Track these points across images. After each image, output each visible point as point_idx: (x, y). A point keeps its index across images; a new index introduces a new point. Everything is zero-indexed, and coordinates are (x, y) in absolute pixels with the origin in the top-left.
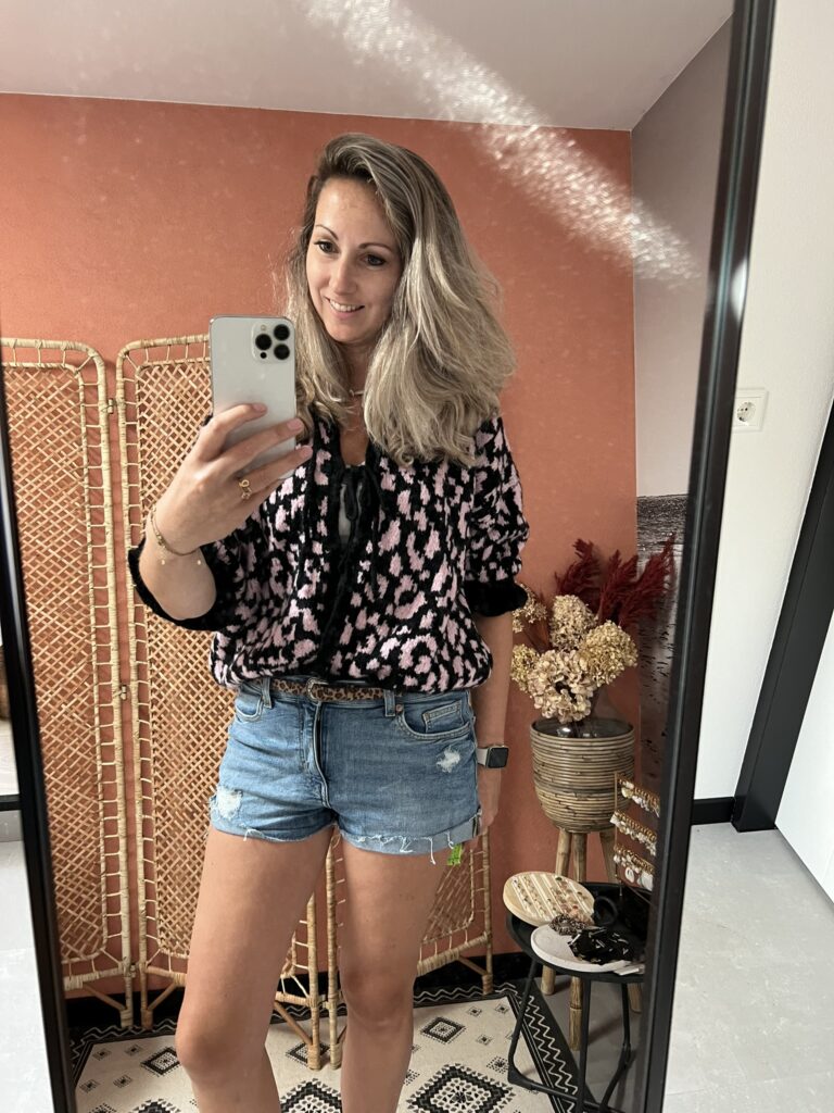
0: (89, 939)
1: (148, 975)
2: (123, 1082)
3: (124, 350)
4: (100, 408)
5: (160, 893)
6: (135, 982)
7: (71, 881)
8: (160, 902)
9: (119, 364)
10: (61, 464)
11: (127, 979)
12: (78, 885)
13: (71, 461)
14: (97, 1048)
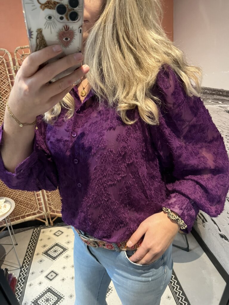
0: (35, 208)
1: (51, 215)
2: (49, 239)
3: (16, 50)
4: (12, 69)
5: (50, 197)
6: (47, 216)
7: (28, 195)
8: (51, 199)
9: (15, 54)
10: (4, 87)
11: (45, 216)
12: (30, 196)
13: (6, 86)
14: (42, 230)
